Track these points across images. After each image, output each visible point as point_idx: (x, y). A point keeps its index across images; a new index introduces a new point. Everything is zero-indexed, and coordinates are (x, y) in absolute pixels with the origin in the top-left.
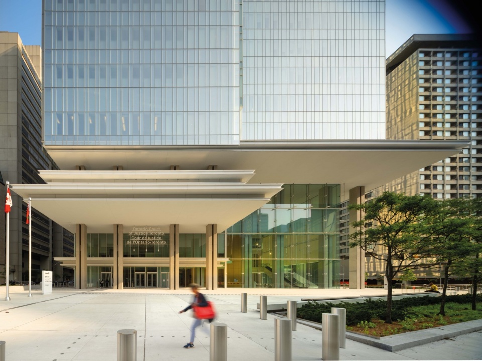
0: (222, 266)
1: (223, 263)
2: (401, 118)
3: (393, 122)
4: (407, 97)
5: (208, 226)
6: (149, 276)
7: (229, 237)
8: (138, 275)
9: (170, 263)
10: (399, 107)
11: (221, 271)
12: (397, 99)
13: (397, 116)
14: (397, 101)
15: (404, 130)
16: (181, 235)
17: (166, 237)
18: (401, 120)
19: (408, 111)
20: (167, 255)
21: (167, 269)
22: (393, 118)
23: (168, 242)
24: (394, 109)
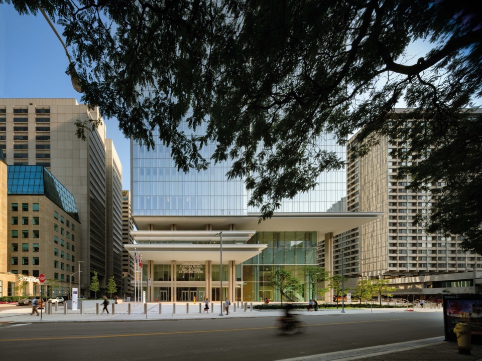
0: (239, 287)
1: (240, 285)
2: (380, 165)
3: (375, 168)
4: (384, 149)
5: (229, 262)
6: (192, 293)
7: (244, 267)
8: (184, 293)
9: (206, 285)
10: (379, 156)
11: (239, 290)
12: (378, 149)
13: (378, 163)
14: (377, 151)
15: (382, 174)
16: (213, 265)
17: (203, 268)
18: (380, 167)
19: (385, 160)
20: (204, 279)
21: (204, 289)
22: (375, 164)
23: (204, 272)
24: (375, 157)
